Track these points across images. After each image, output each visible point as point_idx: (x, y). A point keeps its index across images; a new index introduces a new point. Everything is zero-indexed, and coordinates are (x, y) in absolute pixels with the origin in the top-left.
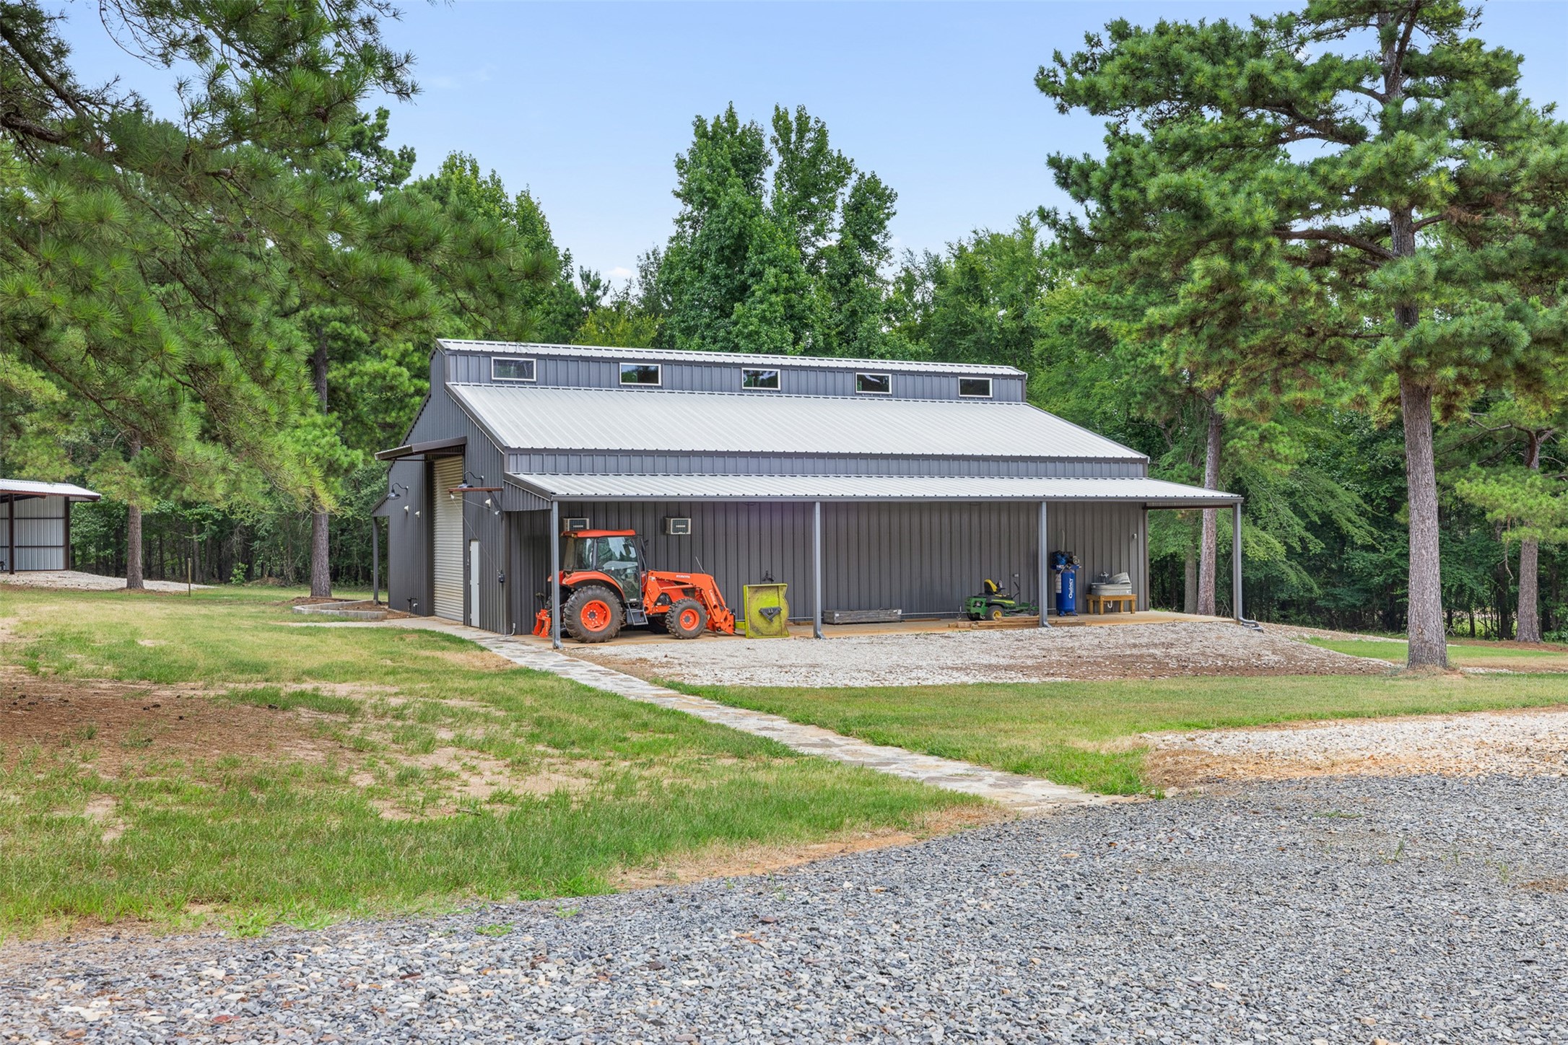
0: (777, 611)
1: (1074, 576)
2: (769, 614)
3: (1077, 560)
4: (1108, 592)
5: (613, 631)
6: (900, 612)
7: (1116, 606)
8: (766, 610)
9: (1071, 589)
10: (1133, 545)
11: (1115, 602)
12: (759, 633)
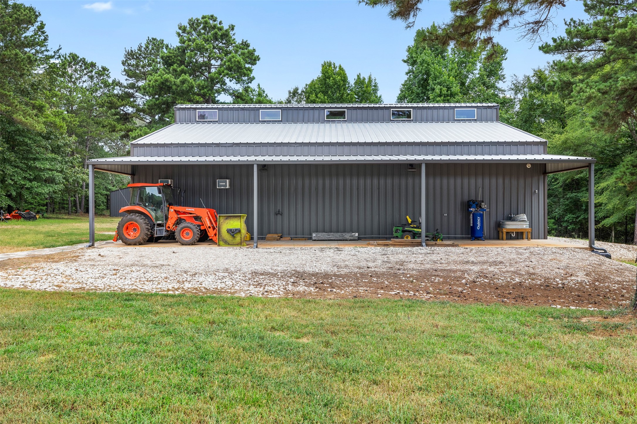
0: (239, 231)
1: (482, 216)
2: (233, 232)
3: (484, 206)
4: (510, 226)
5: (140, 239)
6: (357, 235)
7: (519, 235)
8: (231, 230)
9: (479, 223)
10: (535, 198)
11: (517, 233)
12: (227, 243)
